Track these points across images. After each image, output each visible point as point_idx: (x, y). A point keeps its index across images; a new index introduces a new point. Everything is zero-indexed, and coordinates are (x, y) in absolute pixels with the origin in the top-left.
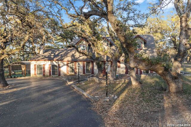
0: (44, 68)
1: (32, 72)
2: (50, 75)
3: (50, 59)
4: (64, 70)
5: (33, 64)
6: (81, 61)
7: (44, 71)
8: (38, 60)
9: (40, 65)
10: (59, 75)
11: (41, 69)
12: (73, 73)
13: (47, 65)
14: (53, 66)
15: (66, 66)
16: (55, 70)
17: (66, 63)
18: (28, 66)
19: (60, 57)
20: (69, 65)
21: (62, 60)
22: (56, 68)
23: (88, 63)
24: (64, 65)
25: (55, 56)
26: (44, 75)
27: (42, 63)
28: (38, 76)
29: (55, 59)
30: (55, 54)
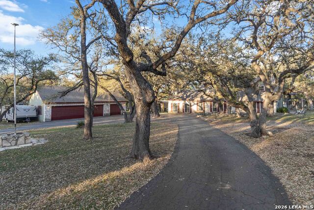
0: (179, 106)
1: (170, 109)
2: (183, 112)
3: (184, 99)
4: (195, 108)
5: (170, 102)
6: (208, 101)
7: (179, 109)
8: (174, 100)
9: (175, 104)
10: (191, 112)
11: (176, 107)
12: (202, 111)
13: (181, 104)
14: (186, 105)
15: (196, 105)
16: (187, 108)
17: (196, 103)
18: (166, 104)
19: (191, 97)
20: (199, 104)
21: (193, 100)
22: (188, 107)
23: (214, 103)
24: (195, 104)
25: (187, 97)
26: (179, 112)
27: (177, 102)
28: (174, 112)
29: (187, 99)
30: (187, 95)
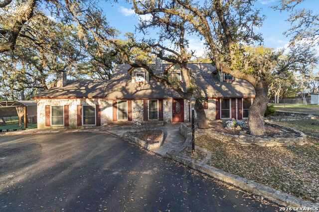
0: (67, 111)
1: (41, 120)
2: (79, 124)
3: (79, 95)
4: (108, 113)
5: (42, 105)
6: (140, 98)
7: (67, 118)
8: (54, 98)
9: (58, 107)
10: (99, 124)
11: (60, 113)
12: (126, 120)
13: (74, 106)
14: (86, 108)
15: (111, 108)
16: (90, 116)
17: (111, 102)
18: (32, 110)
19: (98, 92)
20: (118, 105)
21: (104, 97)
22: (92, 112)
23: (153, 102)
24: (109, 105)
25: (89, 91)
26: (67, 125)
27: (62, 102)
28: (55, 127)
29: (90, 95)
30: (87, 87)
